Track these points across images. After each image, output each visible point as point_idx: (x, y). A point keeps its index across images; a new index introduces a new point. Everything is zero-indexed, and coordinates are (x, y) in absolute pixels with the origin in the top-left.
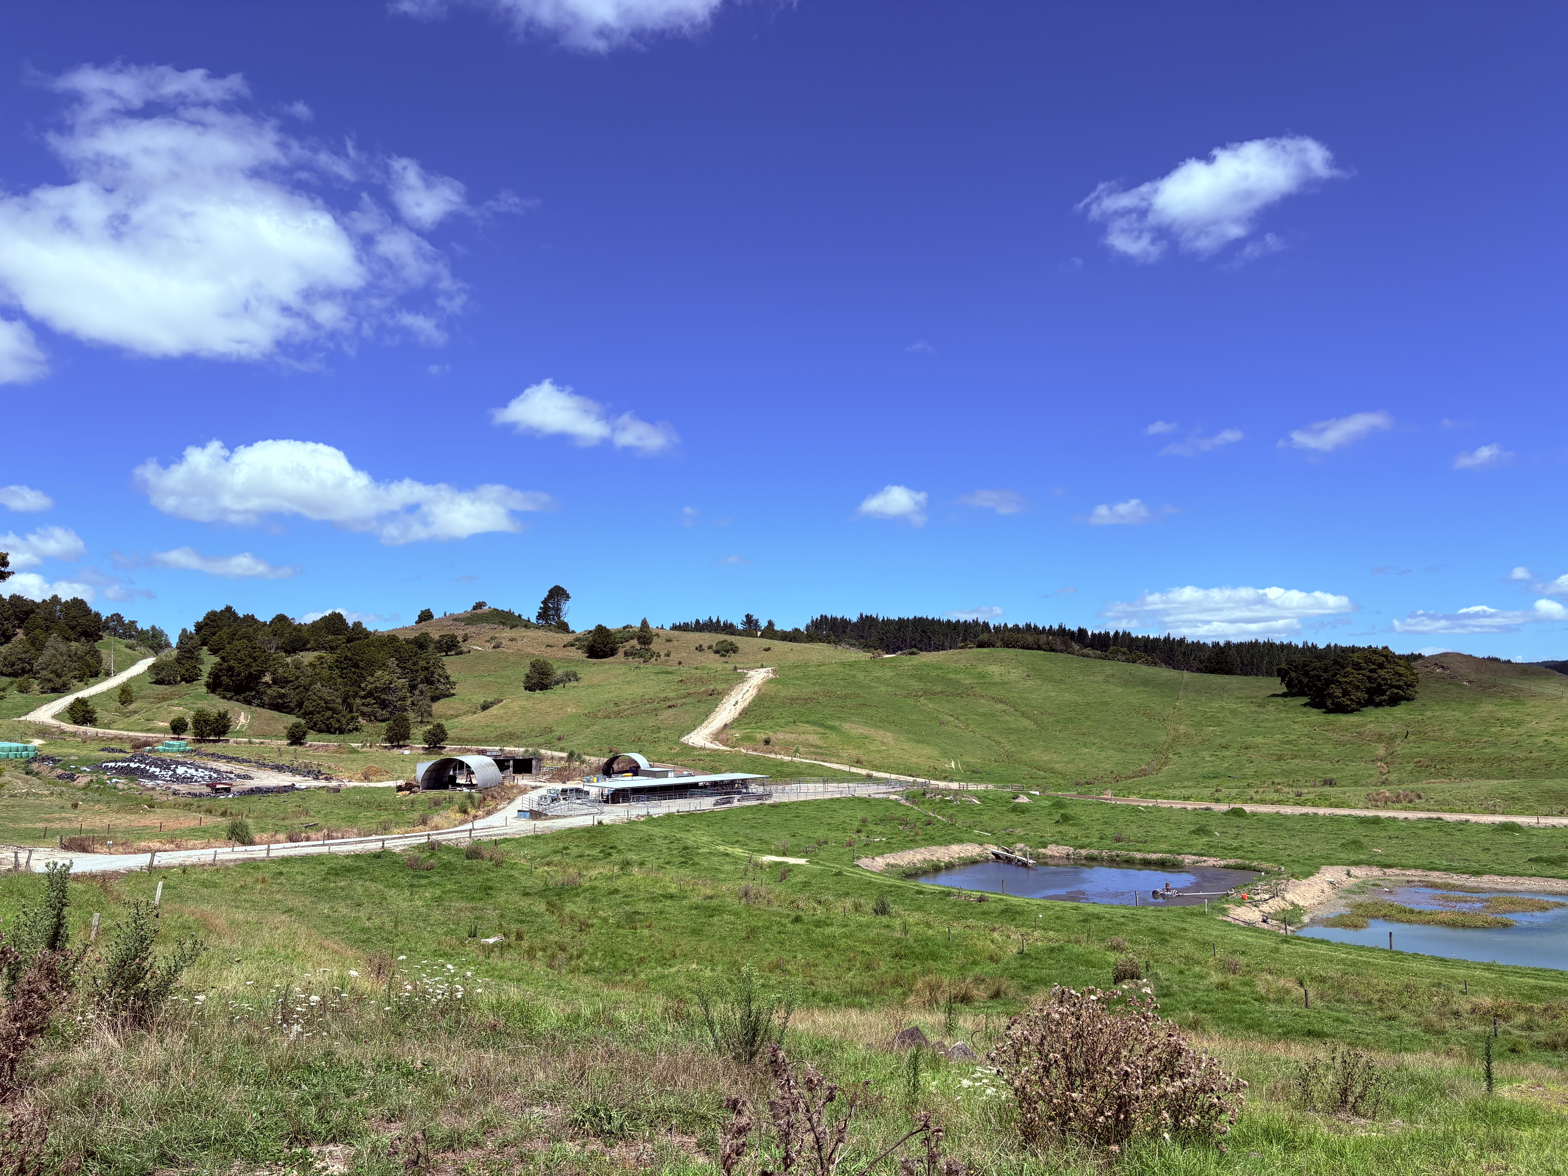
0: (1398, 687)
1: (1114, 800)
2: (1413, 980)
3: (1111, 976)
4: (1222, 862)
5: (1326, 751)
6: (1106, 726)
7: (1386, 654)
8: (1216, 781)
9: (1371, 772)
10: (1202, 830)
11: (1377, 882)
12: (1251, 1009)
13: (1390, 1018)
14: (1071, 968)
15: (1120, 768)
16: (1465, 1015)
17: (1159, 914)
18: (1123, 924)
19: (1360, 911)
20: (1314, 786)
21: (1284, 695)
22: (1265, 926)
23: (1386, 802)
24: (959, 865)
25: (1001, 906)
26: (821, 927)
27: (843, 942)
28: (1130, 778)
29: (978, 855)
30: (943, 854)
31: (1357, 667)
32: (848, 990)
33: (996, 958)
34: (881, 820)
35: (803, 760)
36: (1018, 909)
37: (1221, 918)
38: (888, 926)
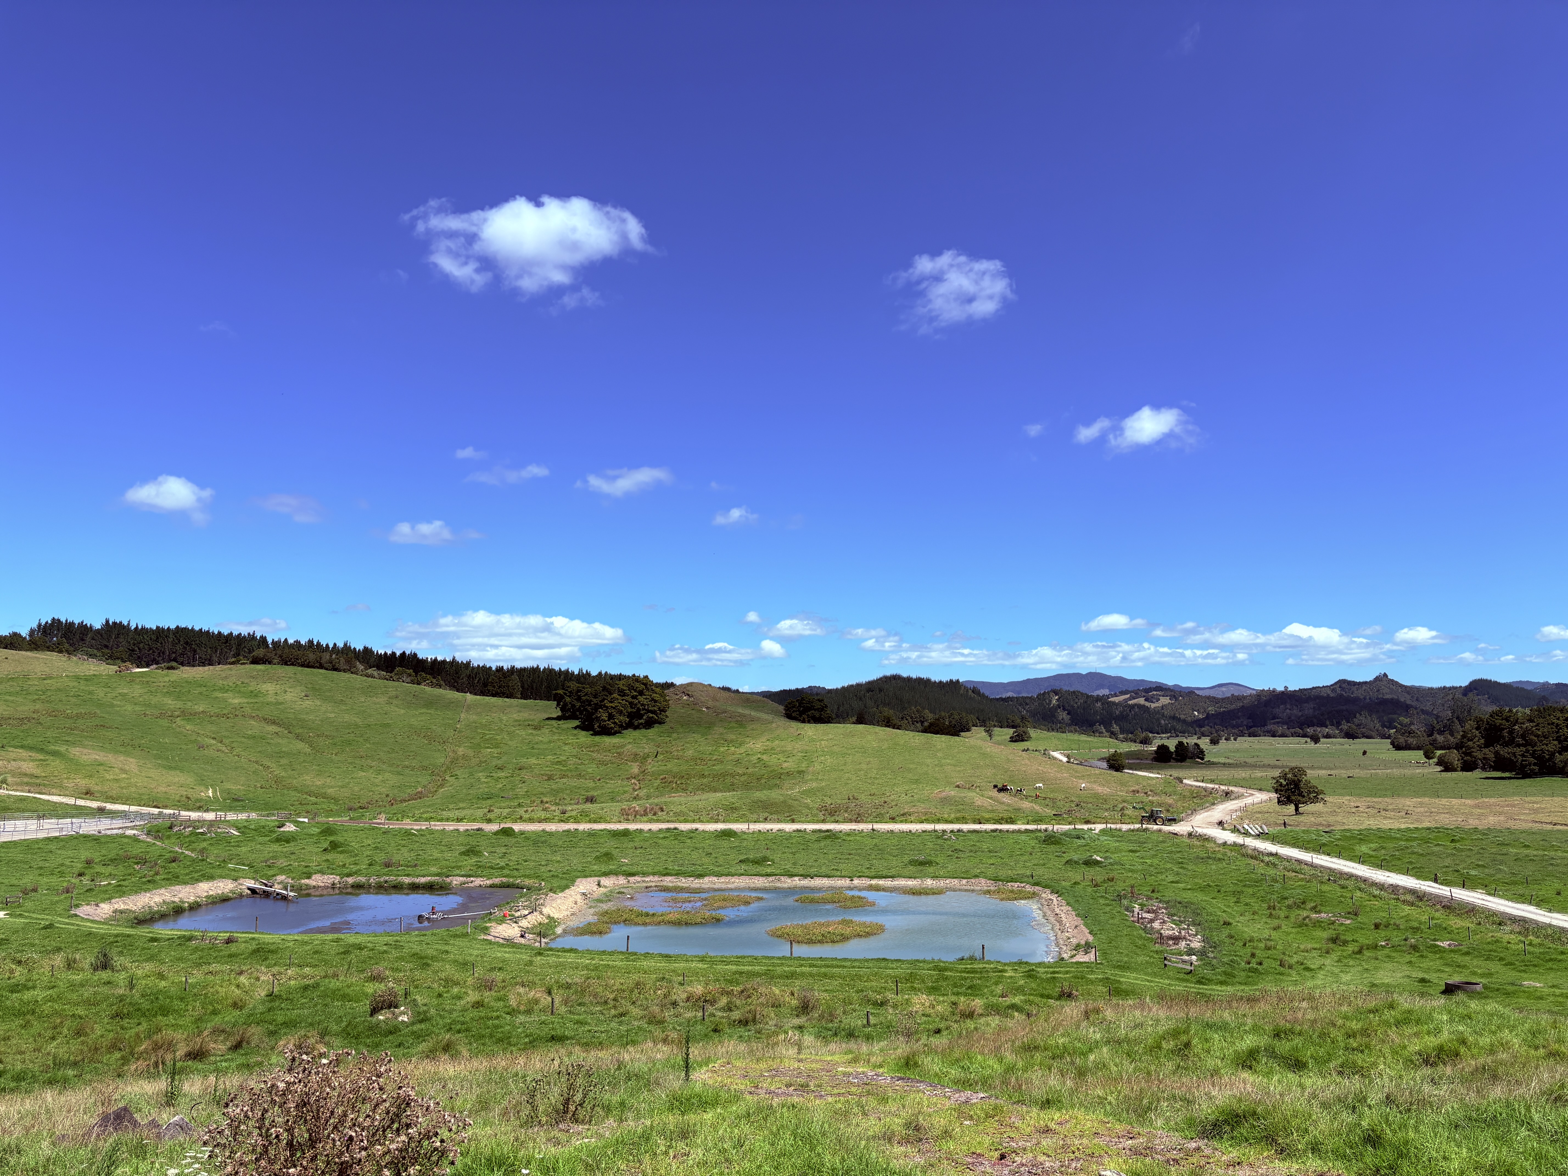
0: (653, 712)
1: (387, 824)
2: (642, 977)
3: (368, 1008)
4: (488, 882)
5: (590, 770)
6: (385, 749)
7: (645, 682)
8: (489, 802)
9: (626, 789)
10: (472, 851)
11: (622, 890)
12: (503, 1022)
13: (622, 1015)
14: (326, 1005)
15: (396, 791)
16: (681, 1004)
17: (422, 938)
18: (385, 952)
19: (605, 919)
20: (578, 803)
21: (558, 718)
22: (522, 941)
23: (635, 816)
24: (207, 905)
25: (253, 946)
26: (18, 992)
27: (47, 1008)
28: (405, 801)
29: (231, 891)
30: (186, 894)
31: (622, 693)
32: (50, 1063)
33: (240, 1004)
34: (112, 860)
35: (11, 793)
36: (272, 947)
37: (482, 937)
38: (109, 983)
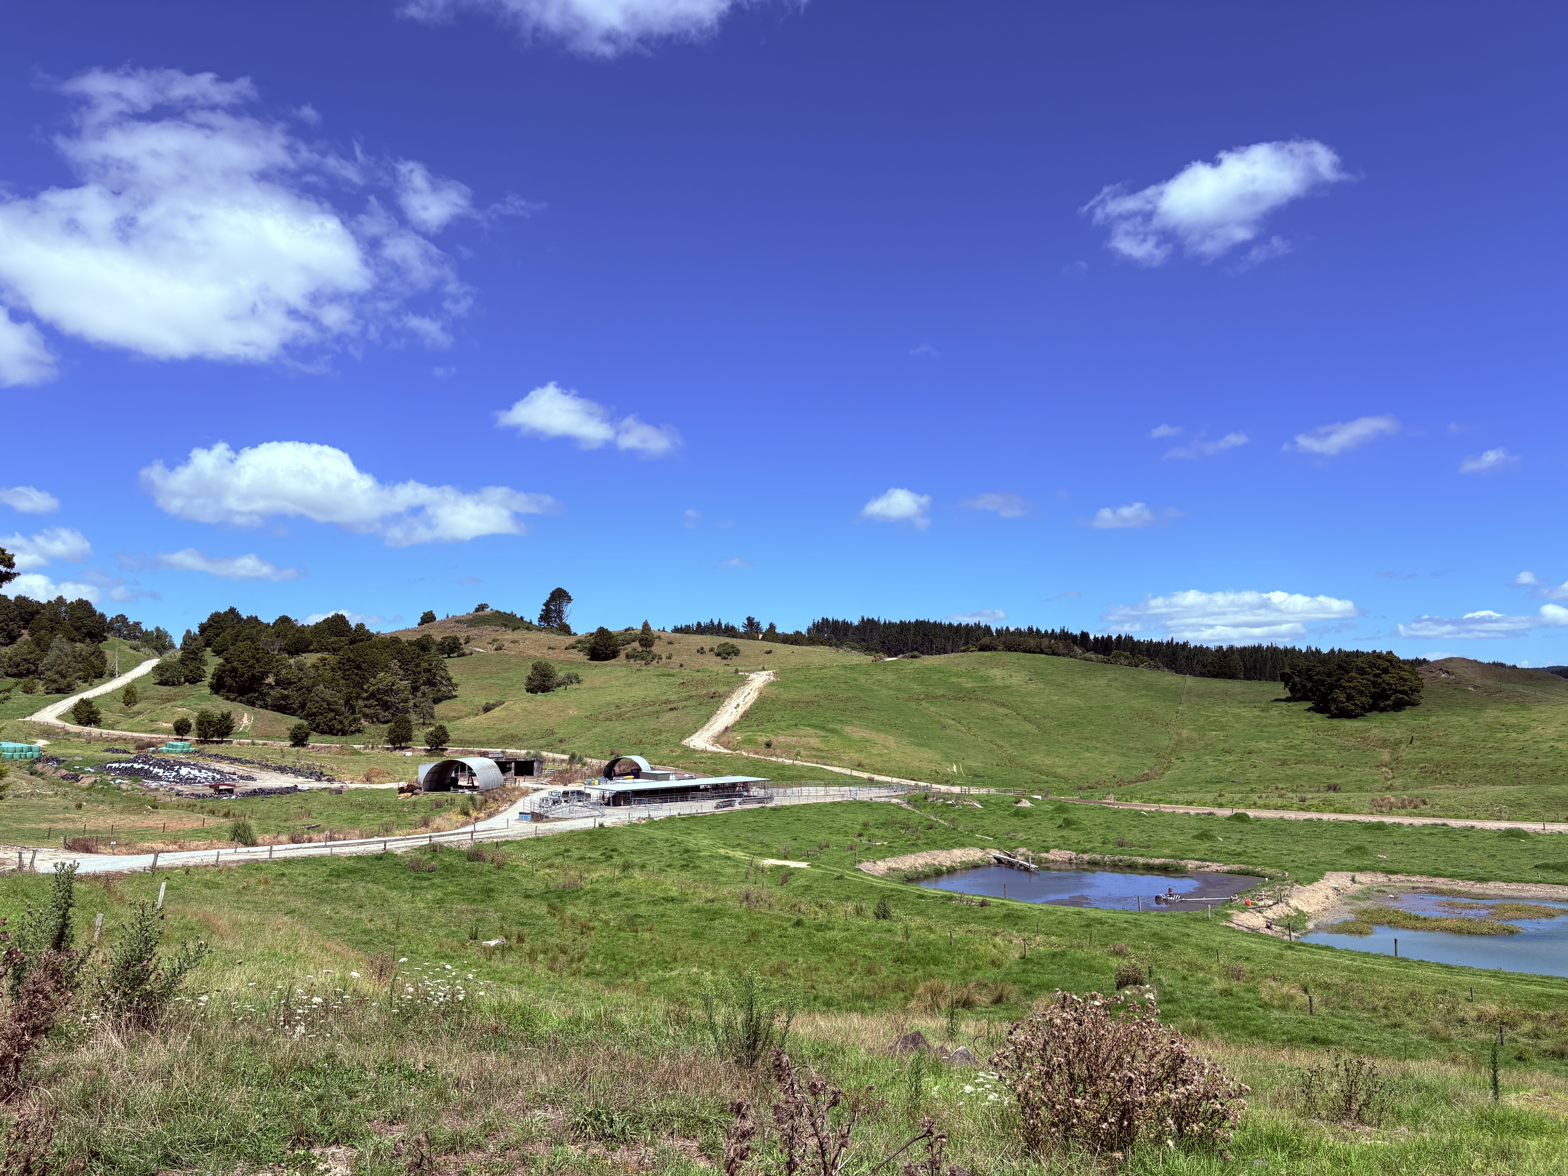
0: (1403, 692)
1: (1117, 804)
2: (1417, 987)
3: (1113, 981)
4: (1225, 868)
5: (1330, 756)
6: (1109, 731)
7: (1390, 659)
8: (1219, 786)
9: (1376, 778)
10: (1206, 835)
11: (1382, 888)
12: (1255, 1015)
13: (1395, 1026)
14: (1074, 973)
15: (1123, 773)
16: (1471, 1022)
17: (1161, 919)
18: (1125, 929)
19: (1365, 918)
20: (1318, 791)
21: (1288, 700)
22: (1269, 932)
23: (1391, 808)
24: (961, 870)
25: (1004, 911)
26: (822, 931)
27: (844, 947)
28: (1133, 782)
29: (980, 859)
30: (945, 858)
31: (1362, 672)
32: (850, 994)
33: (998, 963)
34: (882, 824)
35: (804, 764)
36: (1020, 914)
37: (1224, 923)
38: (890, 931)
